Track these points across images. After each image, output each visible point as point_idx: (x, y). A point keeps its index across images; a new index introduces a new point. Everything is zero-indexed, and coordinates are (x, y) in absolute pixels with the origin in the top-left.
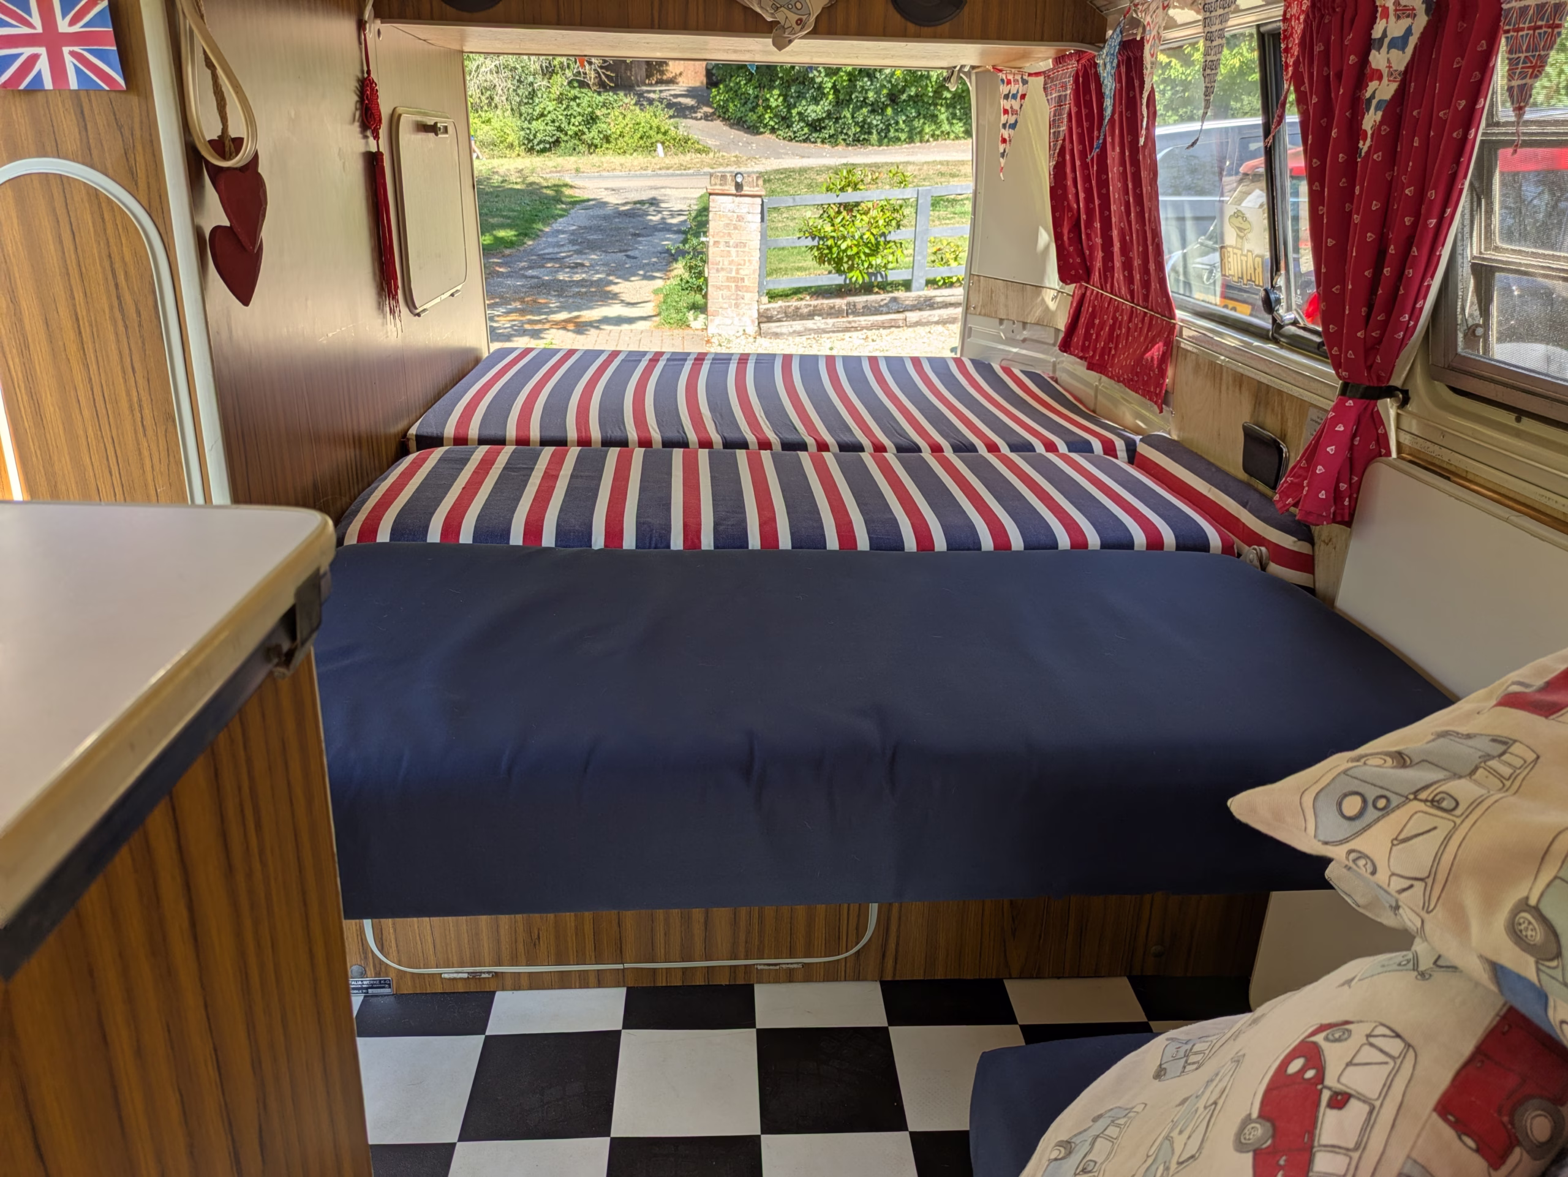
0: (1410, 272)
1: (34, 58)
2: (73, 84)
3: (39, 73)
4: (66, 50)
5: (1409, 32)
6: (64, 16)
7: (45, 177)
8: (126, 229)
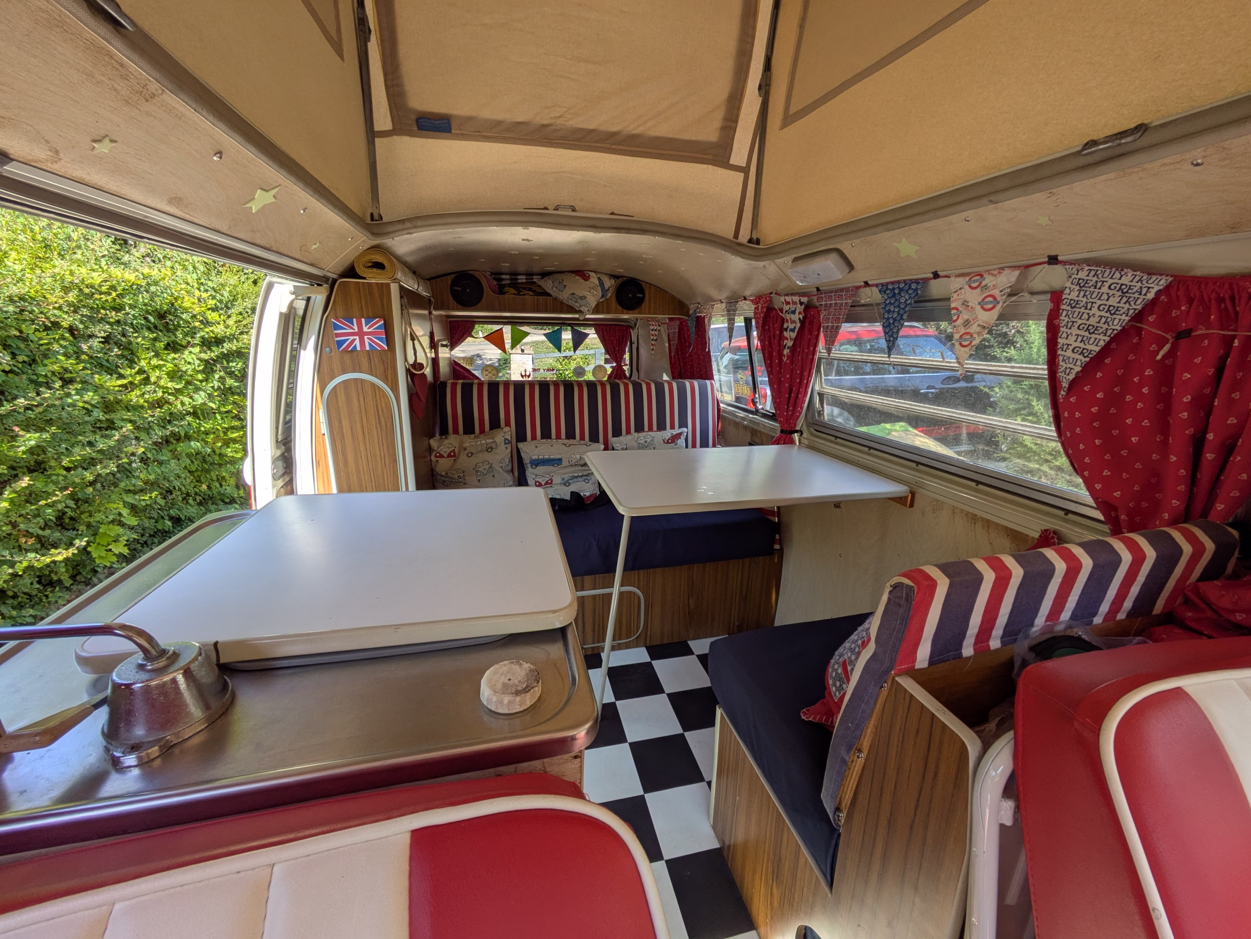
0: (800, 396)
1: (354, 340)
2: (368, 348)
3: (356, 345)
4: (366, 337)
5: (795, 328)
6: (366, 326)
7: (356, 380)
8: (383, 396)
